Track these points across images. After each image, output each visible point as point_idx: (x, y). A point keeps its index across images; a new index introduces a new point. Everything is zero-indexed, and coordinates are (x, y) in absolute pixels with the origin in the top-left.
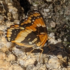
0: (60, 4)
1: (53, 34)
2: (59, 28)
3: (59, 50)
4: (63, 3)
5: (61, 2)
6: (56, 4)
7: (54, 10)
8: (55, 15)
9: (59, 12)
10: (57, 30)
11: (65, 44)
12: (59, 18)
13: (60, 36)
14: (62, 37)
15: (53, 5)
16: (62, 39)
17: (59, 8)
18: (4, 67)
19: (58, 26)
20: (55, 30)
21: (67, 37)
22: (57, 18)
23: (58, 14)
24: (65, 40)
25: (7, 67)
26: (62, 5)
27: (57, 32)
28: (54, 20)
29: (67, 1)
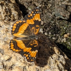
0: (47, 8)
1: (42, 29)
2: (46, 25)
3: (46, 42)
4: (49, 8)
5: (48, 7)
6: (44, 9)
7: (42, 13)
8: (43, 16)
9: (46, 14)
10: (45, 26)
11: (50, 36)
12: (46, 18)
13: (47, 31)
14: (48, 31)
15: (42, 9)
16: (48, 33)
17: (46, 11)
18: (8, 54)
19: (45, 23)
20: (43, 26)
21: (51, 31)
22: (44, 18)
23: (45, 15)
24: (50, 33)
25: (11, 54)
26: (48, 9)
27: (45, 28)
28: (43, 20)
29: (52, 7)
